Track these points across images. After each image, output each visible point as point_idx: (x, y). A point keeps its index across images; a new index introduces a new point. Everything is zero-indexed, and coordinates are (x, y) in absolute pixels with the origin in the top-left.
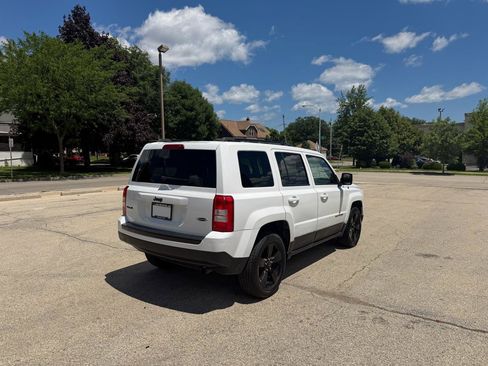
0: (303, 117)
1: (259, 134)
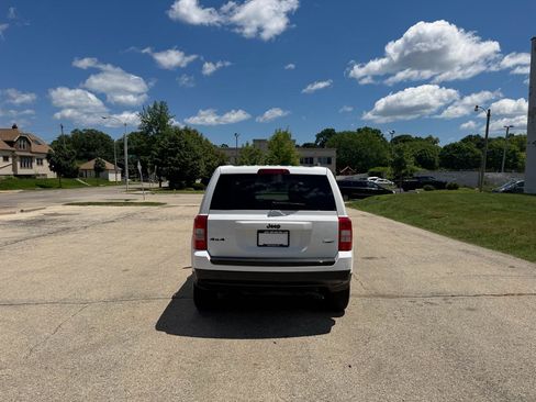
1: (34, 147)
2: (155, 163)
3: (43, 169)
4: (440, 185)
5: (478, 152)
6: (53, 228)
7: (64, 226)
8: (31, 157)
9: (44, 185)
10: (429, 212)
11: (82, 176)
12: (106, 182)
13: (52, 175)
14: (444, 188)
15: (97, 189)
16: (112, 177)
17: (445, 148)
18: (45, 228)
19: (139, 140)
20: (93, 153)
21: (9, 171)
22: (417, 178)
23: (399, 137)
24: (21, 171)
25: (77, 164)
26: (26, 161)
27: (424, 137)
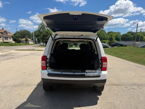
0: (22, 30)
1: (9, 34)
2: (42, 39)
3: (11, 40)
4: (122, 45)
5: (132, 36)
6: (9, 57)
7: (12, 57)
8: (8, 37)
9: (11, 45)
10: (121, 53)
11: (22, 42)
12: (29, 44)
13: (14, 42)
14: (123, 46)
15: (26, 46)
16: (30, 43)
17: (123, 35)
18: (6, 57)
19: (38, 33)
20: (25, 36)
21: (1, 41)
22: (115, 43)
23: (110, 32)
24: (5, 41)
25: (20, 39)
26: (6, 38)
27: (116, 32)
